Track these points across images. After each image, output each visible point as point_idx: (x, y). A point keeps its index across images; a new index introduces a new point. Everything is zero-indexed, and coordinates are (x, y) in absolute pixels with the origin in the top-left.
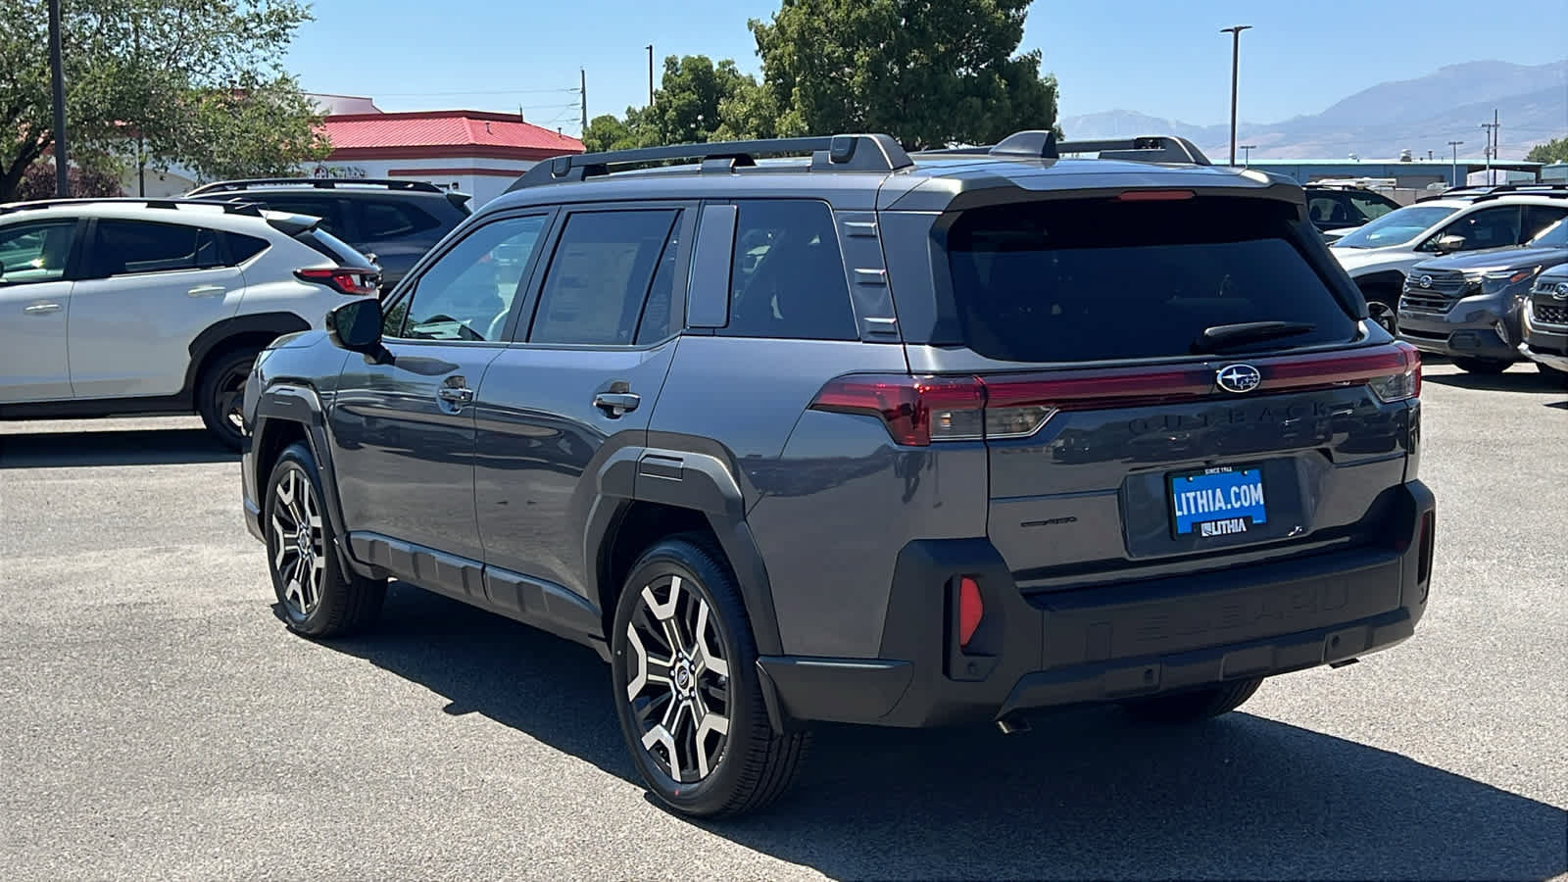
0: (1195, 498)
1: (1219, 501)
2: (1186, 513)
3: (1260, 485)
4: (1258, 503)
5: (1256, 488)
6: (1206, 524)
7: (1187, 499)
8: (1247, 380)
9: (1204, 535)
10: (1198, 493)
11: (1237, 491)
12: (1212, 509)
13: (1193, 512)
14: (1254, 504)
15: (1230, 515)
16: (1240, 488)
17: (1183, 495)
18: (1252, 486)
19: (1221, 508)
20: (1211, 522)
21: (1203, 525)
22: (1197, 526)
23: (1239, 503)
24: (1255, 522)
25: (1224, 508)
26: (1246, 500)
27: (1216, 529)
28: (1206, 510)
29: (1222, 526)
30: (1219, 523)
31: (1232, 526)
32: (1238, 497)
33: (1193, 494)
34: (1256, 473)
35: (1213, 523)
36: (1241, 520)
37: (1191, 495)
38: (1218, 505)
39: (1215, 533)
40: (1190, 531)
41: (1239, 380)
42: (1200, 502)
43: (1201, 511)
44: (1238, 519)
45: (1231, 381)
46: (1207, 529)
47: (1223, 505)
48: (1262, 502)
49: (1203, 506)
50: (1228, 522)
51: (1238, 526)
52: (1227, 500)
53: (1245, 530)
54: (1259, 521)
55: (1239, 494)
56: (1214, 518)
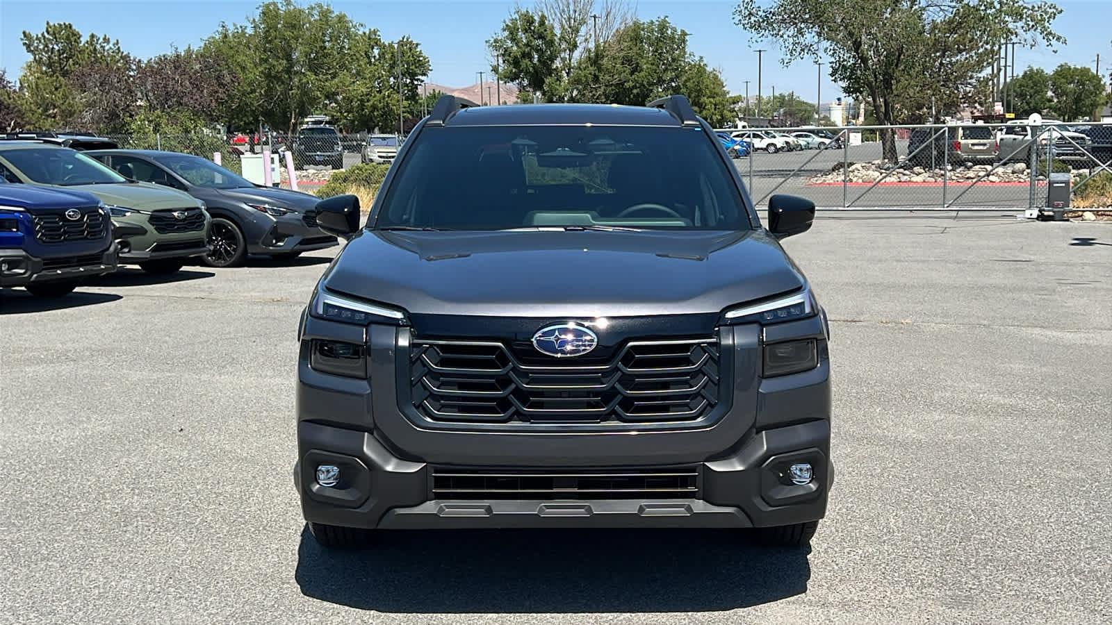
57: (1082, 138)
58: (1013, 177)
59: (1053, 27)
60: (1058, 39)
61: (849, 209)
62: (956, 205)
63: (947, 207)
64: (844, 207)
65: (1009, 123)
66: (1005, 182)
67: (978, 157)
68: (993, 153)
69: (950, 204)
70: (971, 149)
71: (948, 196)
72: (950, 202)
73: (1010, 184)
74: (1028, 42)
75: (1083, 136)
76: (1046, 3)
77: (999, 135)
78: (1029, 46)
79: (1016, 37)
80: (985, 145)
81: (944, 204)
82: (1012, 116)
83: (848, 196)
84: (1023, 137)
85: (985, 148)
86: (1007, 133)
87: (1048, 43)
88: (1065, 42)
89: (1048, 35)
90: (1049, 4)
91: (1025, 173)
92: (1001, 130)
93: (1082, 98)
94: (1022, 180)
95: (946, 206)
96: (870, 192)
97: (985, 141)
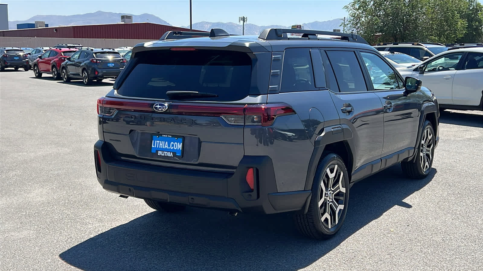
0: (159, 143)
1: (166, 146)
2: (155, 147)
3: (181, 144)
4: (179, 149)
5: (180, 144)
6: (160, 151)
7: (157, 143)
8: (162, 108)
9: (159, 154)
10: (160, 142)
11: (173, 144)
12: (163, 148)
13: (158, 147)
14: (178, 149)
15: (168, 150)
16: (174, 143)
17: (156, 141)
18: (179, 143)
19: (166, 148)
20: (161, 151)
21: (159, 151)
22: (157, 151)
23: (173, 147)
24: (177, 155)
25: (167, 148)
26: (175, 147)
27: (163, 154)
28: (162, 147)
29: (165, 153)
30: (164, 152)
31: (168, 154)
32: (173, 146)
33: (159, 142)
34: (181, 139)
35: (162, 152)
36: (172, 153)
37: (158, 142)
38: (165, 147)
39: (162, 155)
40: (155, 152)
41: (159, 108)
42: (160, 144)
43: (160, 147)
44: (171, 152)
45: (157, 107)
46: (160, 153)
47: (167, 147)
48: (181, 149)
49: (161, 146)
50: (167, 152)
51: (170, 155)
52: (169, 146)
53: (172, 156)
54: (179, 155)
55: (174, 145)
56: (163, 150)
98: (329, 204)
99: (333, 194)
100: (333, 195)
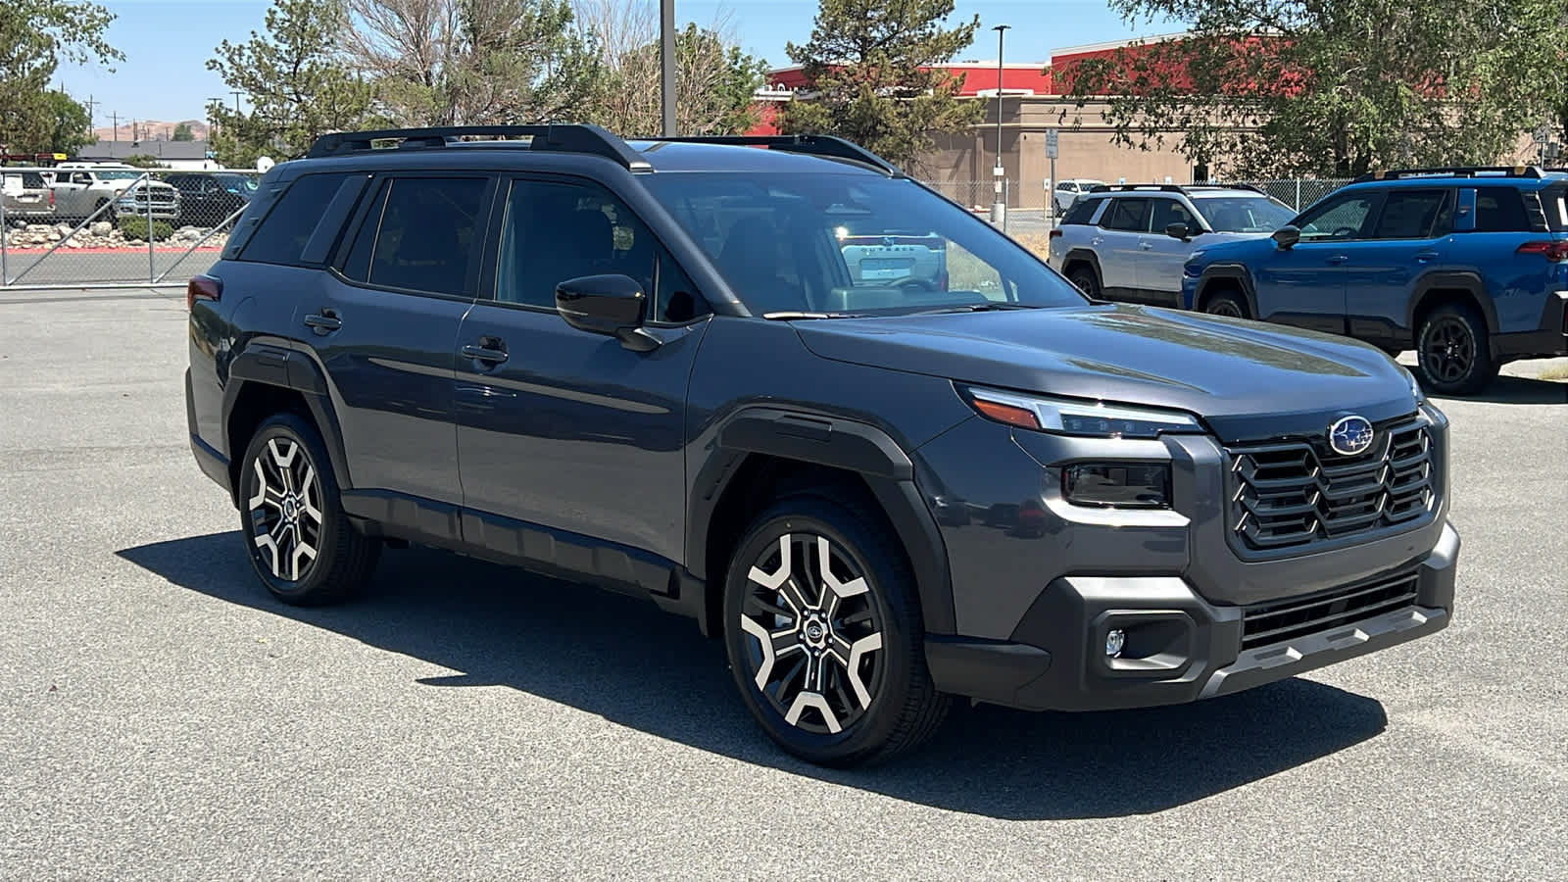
57: (171, 190)
58: (98, 240)
59: (106, 36)
60: (115, 53)
61: (12, 287)
62: (170, 280)
63: (157, 282)
64: (5, 285)
65: (59, 167)
66: (89, 248)
67: (28, 213)
68: (48, 208)
69: (161, 278)
70: (18, 202)
71: (157, 267)
72: (161, 276)
73: (96, 252)
74: (75, 55)
75: (169, 186)
76: (90, 4)
77: (51, 183)
78: (77, 61)
79: (59, 48)
80: (36, 196)
81: (152, 279)
82: (63, 156)
83: (9, 269)
84: (86, 186)
85: (37, 201)
86: (58, 181)
87: (103, 59)
88: (123, 58)
89: (101, 48)
90: (94, 5)
91: (111, 235)
92: (49, 176)
93: (62, 133)
94: (113, 246)
95: (155, 281)
96: (42, 263)
97: (38, 191)
98: (289, 490)
99: (285, 517)
100: (282, 517)
